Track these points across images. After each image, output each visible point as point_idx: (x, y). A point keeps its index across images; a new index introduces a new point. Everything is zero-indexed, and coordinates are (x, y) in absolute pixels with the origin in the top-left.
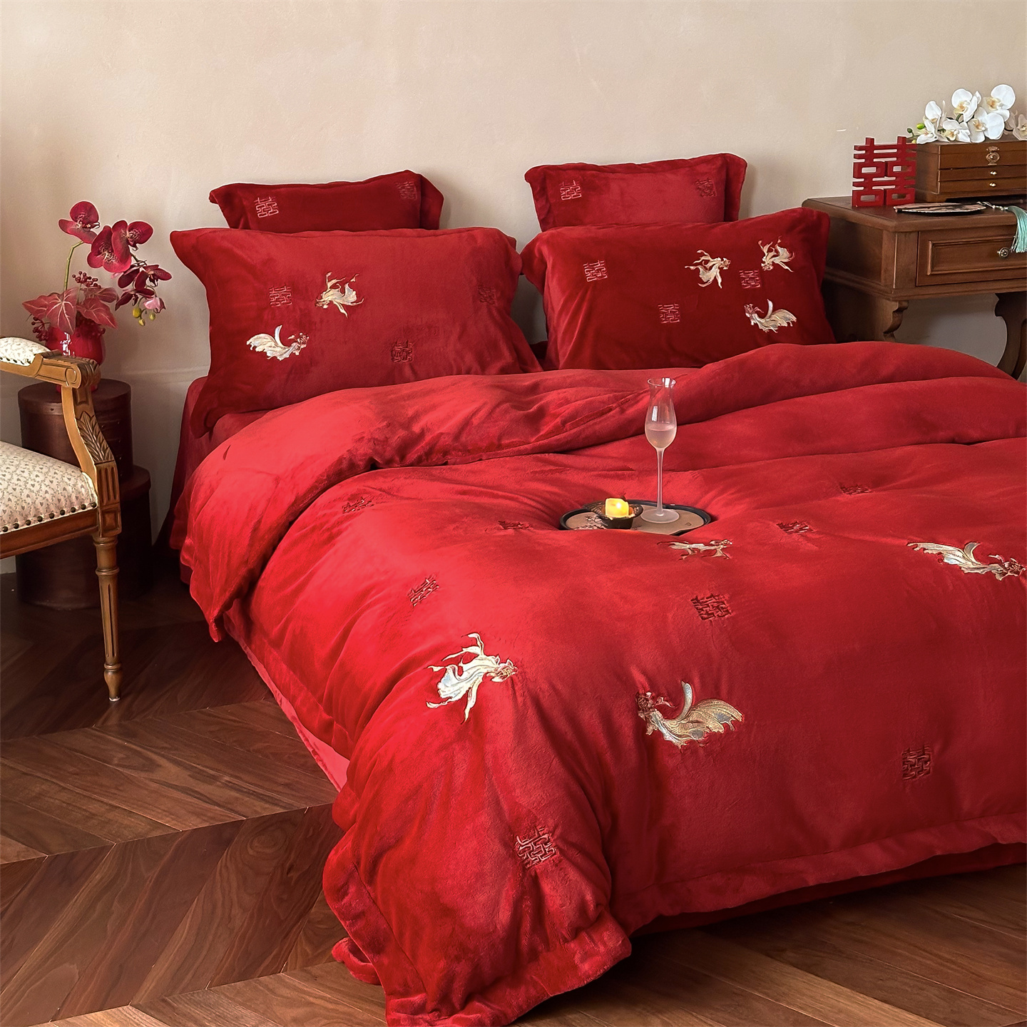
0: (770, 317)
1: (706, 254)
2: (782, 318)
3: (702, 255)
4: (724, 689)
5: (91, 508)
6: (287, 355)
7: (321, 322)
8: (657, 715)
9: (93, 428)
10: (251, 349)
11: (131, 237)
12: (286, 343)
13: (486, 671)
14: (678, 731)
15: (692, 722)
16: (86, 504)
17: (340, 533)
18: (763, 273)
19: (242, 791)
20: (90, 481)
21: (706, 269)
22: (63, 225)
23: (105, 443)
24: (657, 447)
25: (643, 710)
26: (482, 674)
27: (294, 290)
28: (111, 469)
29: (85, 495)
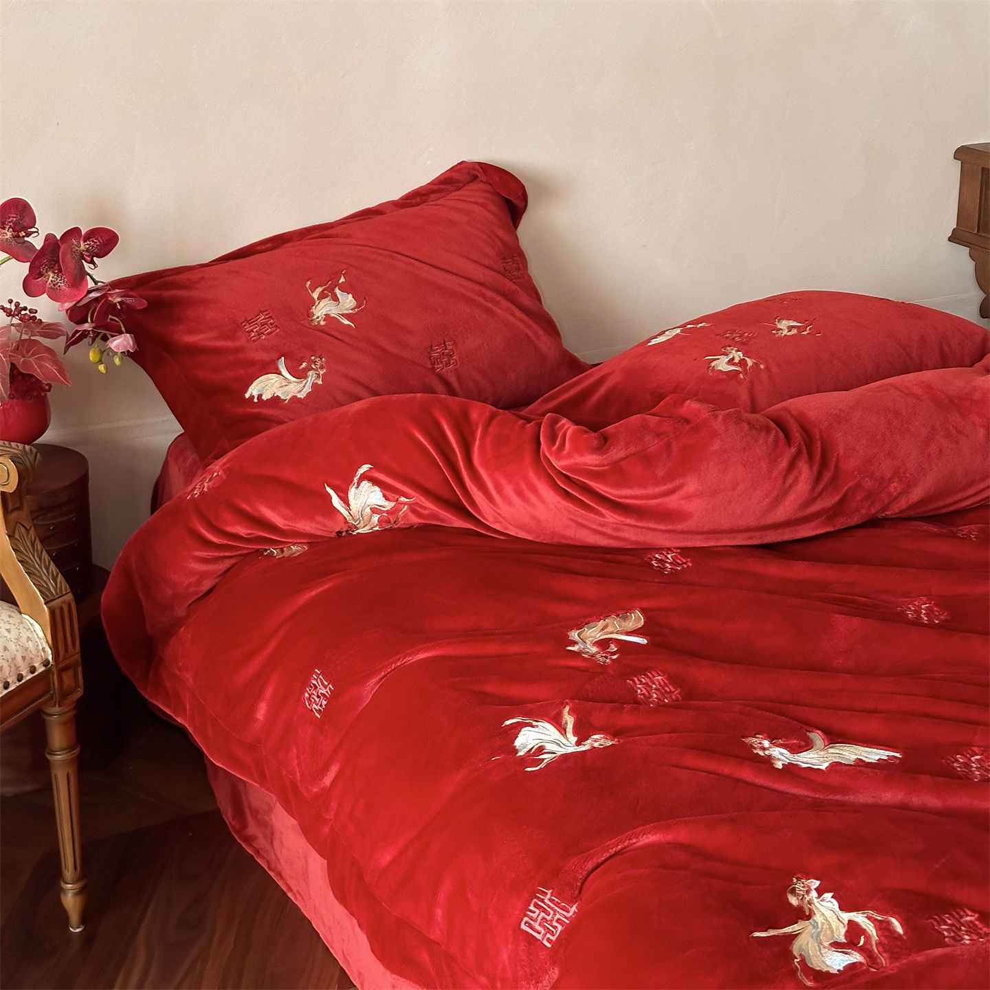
5: (43, 669)
9: (33, 546)
10: (256, 400)
11: (88, 250)
16: (36, 665)
20: (38, 628)
23: (53, 567)
28: (67, 605)
29: (34, 652)
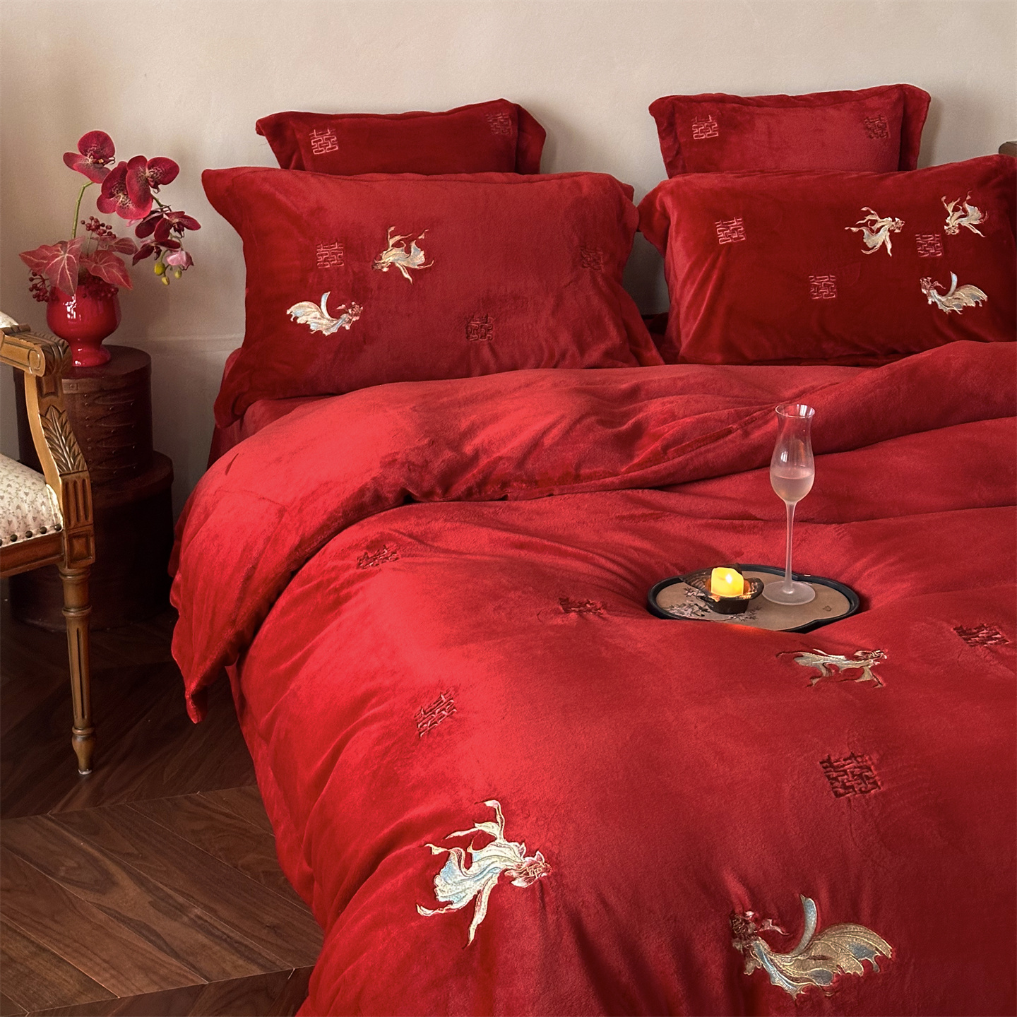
0: (953, 294)
1: (872, 212)
2: (968, 296)
3: (868, 213)
4: (866, 909)
5: (53, 532)
6: (334, 330)
7: (379, 288)
8: (762, 945)
9: (62, 427)
10: (292, 319)
11: (152, 177)
12: (334, 314)
13: (503, 867)
14: (791, 971)
15: (815, 958)
16: (47, 527)
17: (348, 597)
18: (945, 238)
19: (212, 934)
20: (54, 496)
21: (872, 231)
22: (69, 159)
23: (76, 448)
24: (786, 499)
25: (741, 938)
26: (498, 871)
27: (348, 248)
28: (81, 481)
29: (46, 515)
